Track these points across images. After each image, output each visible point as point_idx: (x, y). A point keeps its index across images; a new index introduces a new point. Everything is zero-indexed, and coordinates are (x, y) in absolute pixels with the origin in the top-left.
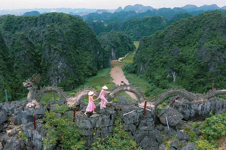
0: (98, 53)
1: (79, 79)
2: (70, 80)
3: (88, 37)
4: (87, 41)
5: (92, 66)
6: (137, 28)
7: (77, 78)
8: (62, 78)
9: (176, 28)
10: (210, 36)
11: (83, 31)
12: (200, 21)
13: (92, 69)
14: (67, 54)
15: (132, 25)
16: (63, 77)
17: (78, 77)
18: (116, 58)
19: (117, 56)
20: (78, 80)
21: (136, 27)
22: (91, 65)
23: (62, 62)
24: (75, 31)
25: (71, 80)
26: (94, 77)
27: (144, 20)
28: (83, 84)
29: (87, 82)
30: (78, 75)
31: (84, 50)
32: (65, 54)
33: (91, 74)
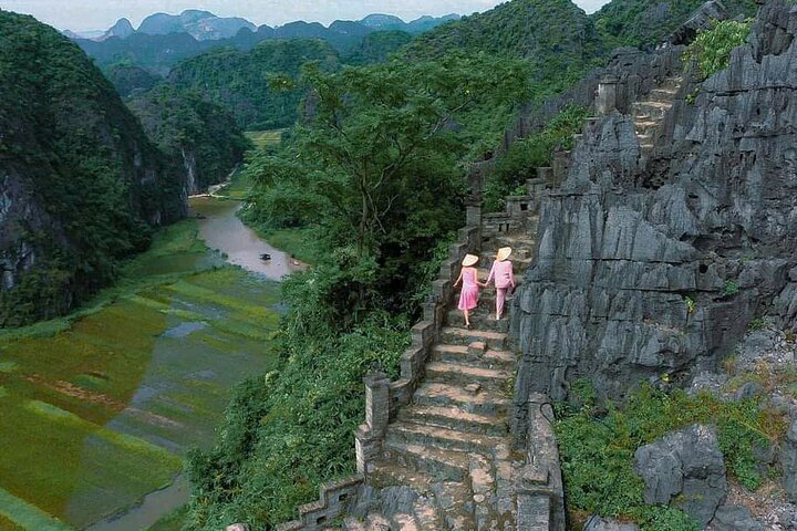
0: (137, 163)
1: (92, 265)
2: (57, 270)
3: (89, 97)
4: (90, 112)
5: (127, 214)
6: (233, 84)
7: (82, 262)
8: (20, 267)
9: (432, 52)
10: (547, 71)
11: (60, 72)
12: (503, 27)
13: (127, 227)
14: (28, 159)
15: (216, 74)
16: (22, 259)
17: (86, 258)
18: (199, 185)
19: (199, 177)
20: (88, 269)
21: (231, 78)
22: (124, 210)
23: (10, 196)
24: (26, 74)
25: (60, 268)
26: (144, 257)
27: (258, 52)
28: (108, 283)
29: (124, 275)
30: (86, 247)
31: (78, 152)
32: (19, 157)
33: (127, 245)
